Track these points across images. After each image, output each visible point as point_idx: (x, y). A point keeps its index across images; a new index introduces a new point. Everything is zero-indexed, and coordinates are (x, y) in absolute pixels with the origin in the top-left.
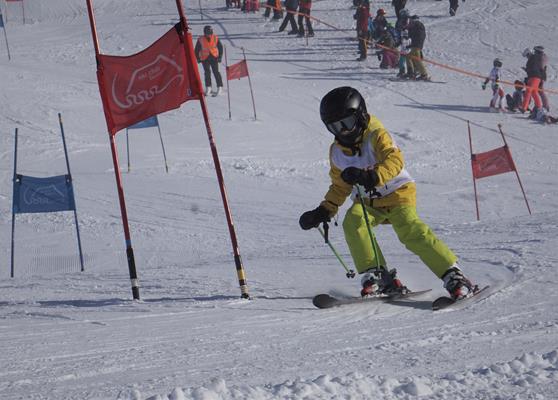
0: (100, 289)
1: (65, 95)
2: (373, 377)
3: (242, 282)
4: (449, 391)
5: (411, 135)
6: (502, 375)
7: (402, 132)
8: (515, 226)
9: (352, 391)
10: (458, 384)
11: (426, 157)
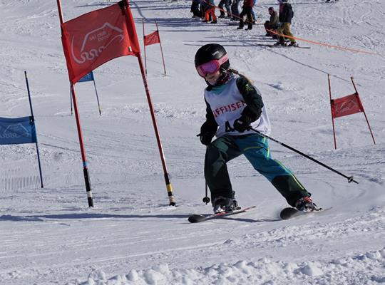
0: (63, 199)
1: (23, 58)
2: (277, 262)
3: (170, 194)
4: (335, 272)
5: (282, 86)
6: (375, 260)
7: (276, 84)
8: (368, 152)
9: (263, 272)
10: (341, 267)
11: (294, 103)
